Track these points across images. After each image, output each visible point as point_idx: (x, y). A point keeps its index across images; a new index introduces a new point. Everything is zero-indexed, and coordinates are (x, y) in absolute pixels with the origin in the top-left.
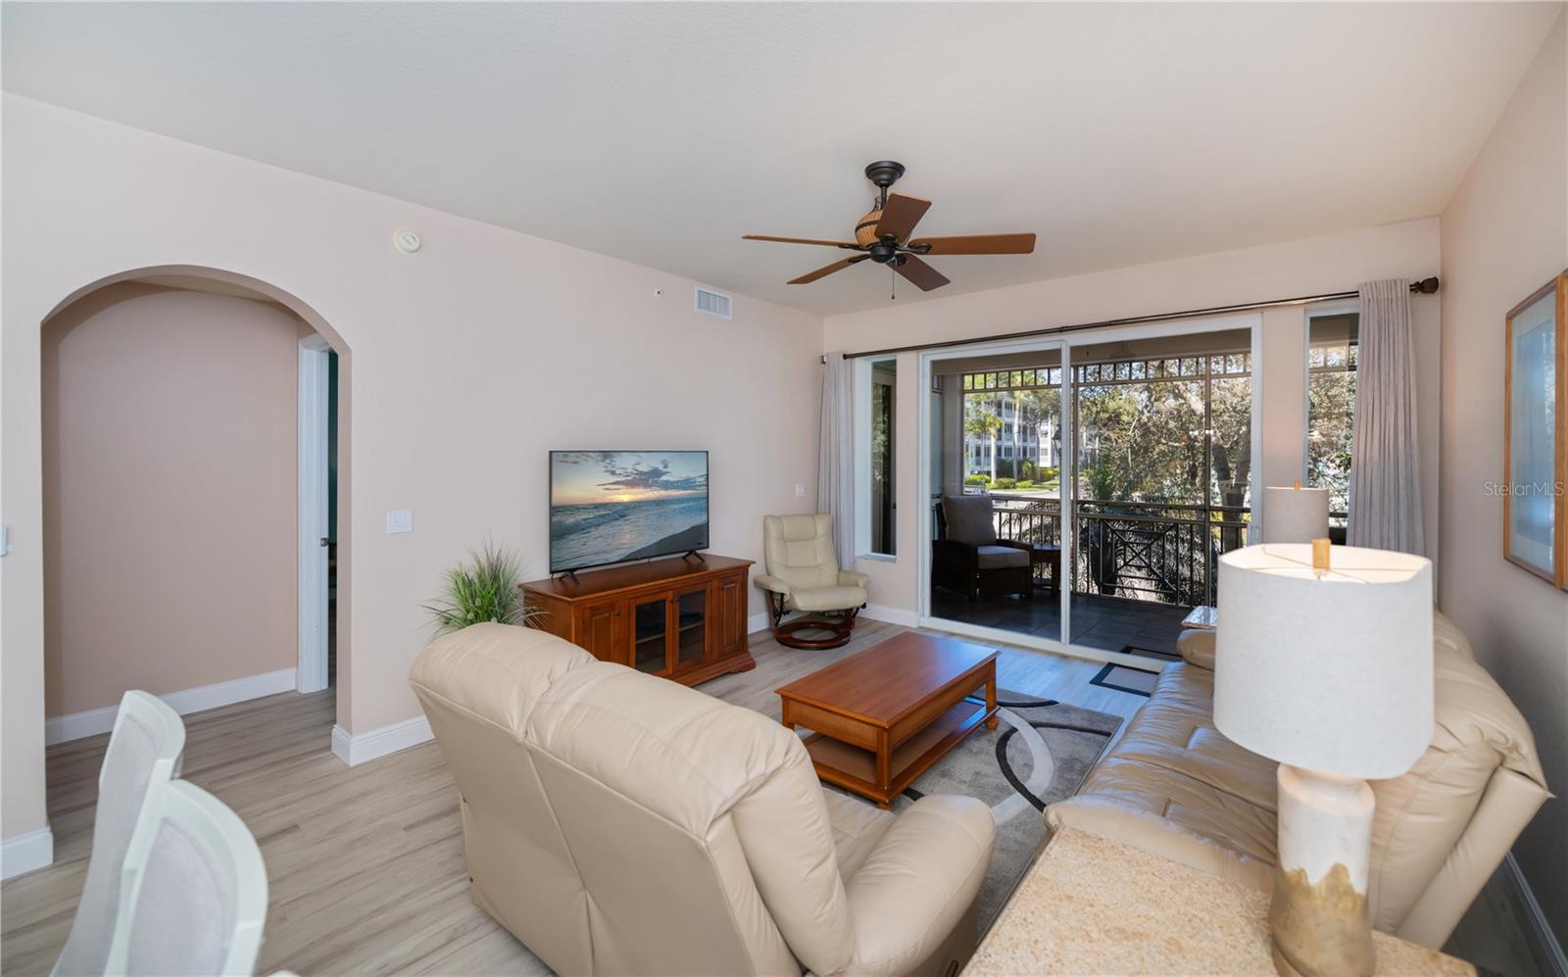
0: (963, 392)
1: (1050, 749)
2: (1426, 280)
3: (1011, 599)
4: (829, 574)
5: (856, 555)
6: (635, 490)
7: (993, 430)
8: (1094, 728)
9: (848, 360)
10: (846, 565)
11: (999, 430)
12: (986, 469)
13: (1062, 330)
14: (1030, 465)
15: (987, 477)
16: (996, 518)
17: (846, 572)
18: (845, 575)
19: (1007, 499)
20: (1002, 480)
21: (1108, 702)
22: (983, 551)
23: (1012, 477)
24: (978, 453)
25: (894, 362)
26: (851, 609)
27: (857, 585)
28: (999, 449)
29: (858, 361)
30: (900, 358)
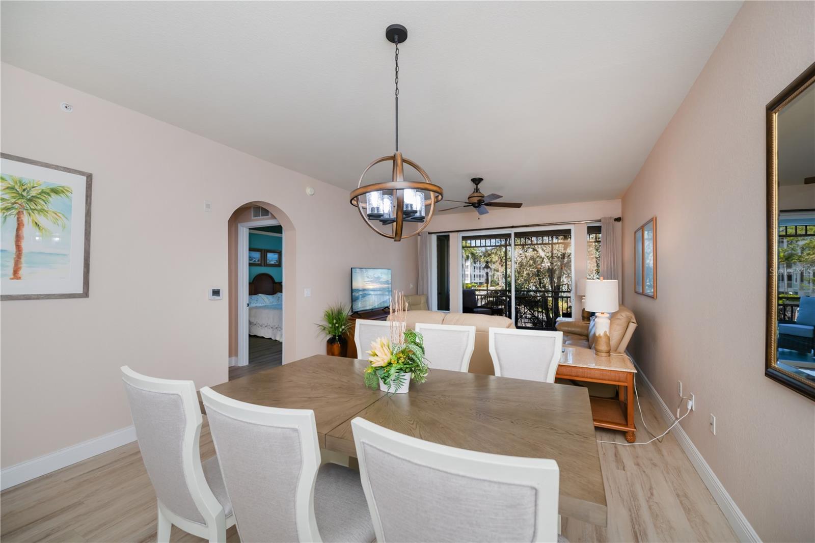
2: (618, 218)
6: (375, 284)
9: (428, 235)
13: (513, 227)
19: (480, 290)
25: (449, 236)
29: (433, 235)
30: (451, 234)
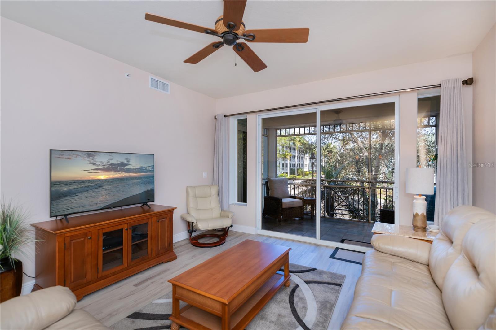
0: (277, 136)
1: (315, 296)
2: (468, 79)
3: (295, 220)
4: (217, 212)
5: (230, 203)
7: (288, 157)
8: (334, 282)
9: (227, 118)
10: (225, 208)
11: (291, 158)
12: (286, 172)
14: (301, 170)
15: (286, 174)
16: (289, 186)
17: (225, 211)
18: (224, 213)
20: (291, 175)
21: (338, 268)
22: (284, 200)
23: (295, 174)
24: (283, 166)
25: (246, 119)
26: (226, 228)
27: (229, 217)
28: (290, 164)
29: (231, 118)
30: (248, 117)
